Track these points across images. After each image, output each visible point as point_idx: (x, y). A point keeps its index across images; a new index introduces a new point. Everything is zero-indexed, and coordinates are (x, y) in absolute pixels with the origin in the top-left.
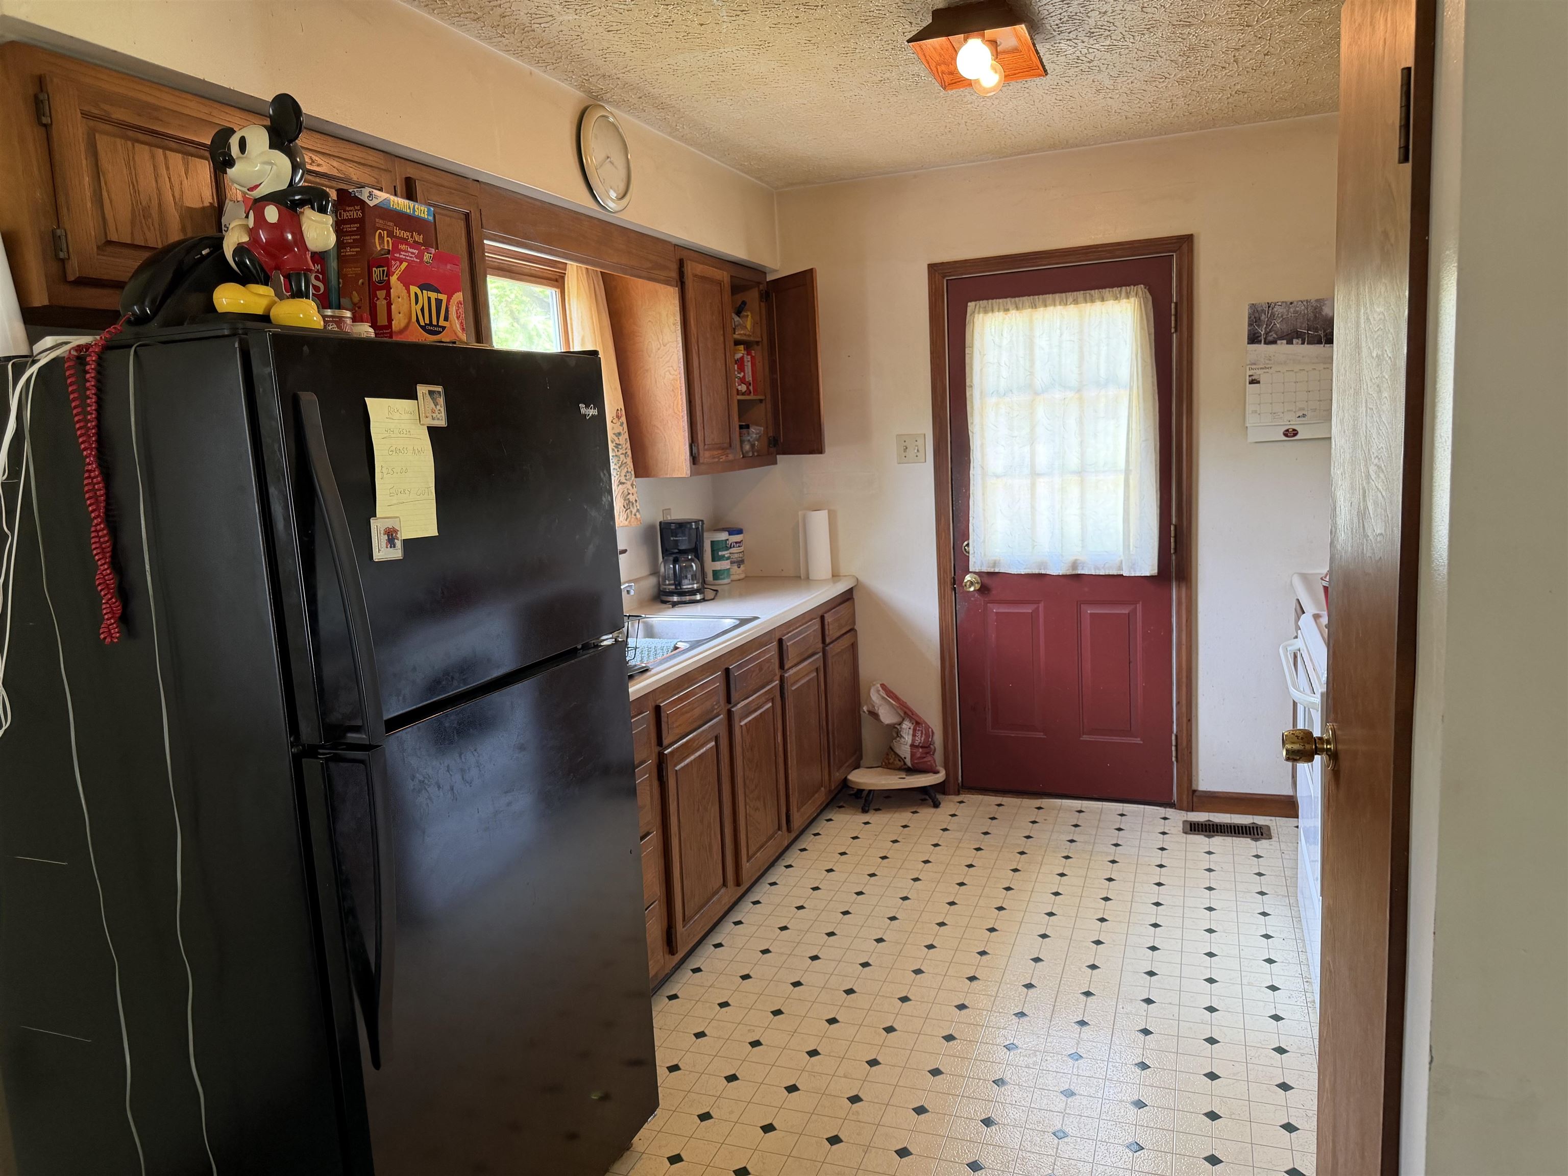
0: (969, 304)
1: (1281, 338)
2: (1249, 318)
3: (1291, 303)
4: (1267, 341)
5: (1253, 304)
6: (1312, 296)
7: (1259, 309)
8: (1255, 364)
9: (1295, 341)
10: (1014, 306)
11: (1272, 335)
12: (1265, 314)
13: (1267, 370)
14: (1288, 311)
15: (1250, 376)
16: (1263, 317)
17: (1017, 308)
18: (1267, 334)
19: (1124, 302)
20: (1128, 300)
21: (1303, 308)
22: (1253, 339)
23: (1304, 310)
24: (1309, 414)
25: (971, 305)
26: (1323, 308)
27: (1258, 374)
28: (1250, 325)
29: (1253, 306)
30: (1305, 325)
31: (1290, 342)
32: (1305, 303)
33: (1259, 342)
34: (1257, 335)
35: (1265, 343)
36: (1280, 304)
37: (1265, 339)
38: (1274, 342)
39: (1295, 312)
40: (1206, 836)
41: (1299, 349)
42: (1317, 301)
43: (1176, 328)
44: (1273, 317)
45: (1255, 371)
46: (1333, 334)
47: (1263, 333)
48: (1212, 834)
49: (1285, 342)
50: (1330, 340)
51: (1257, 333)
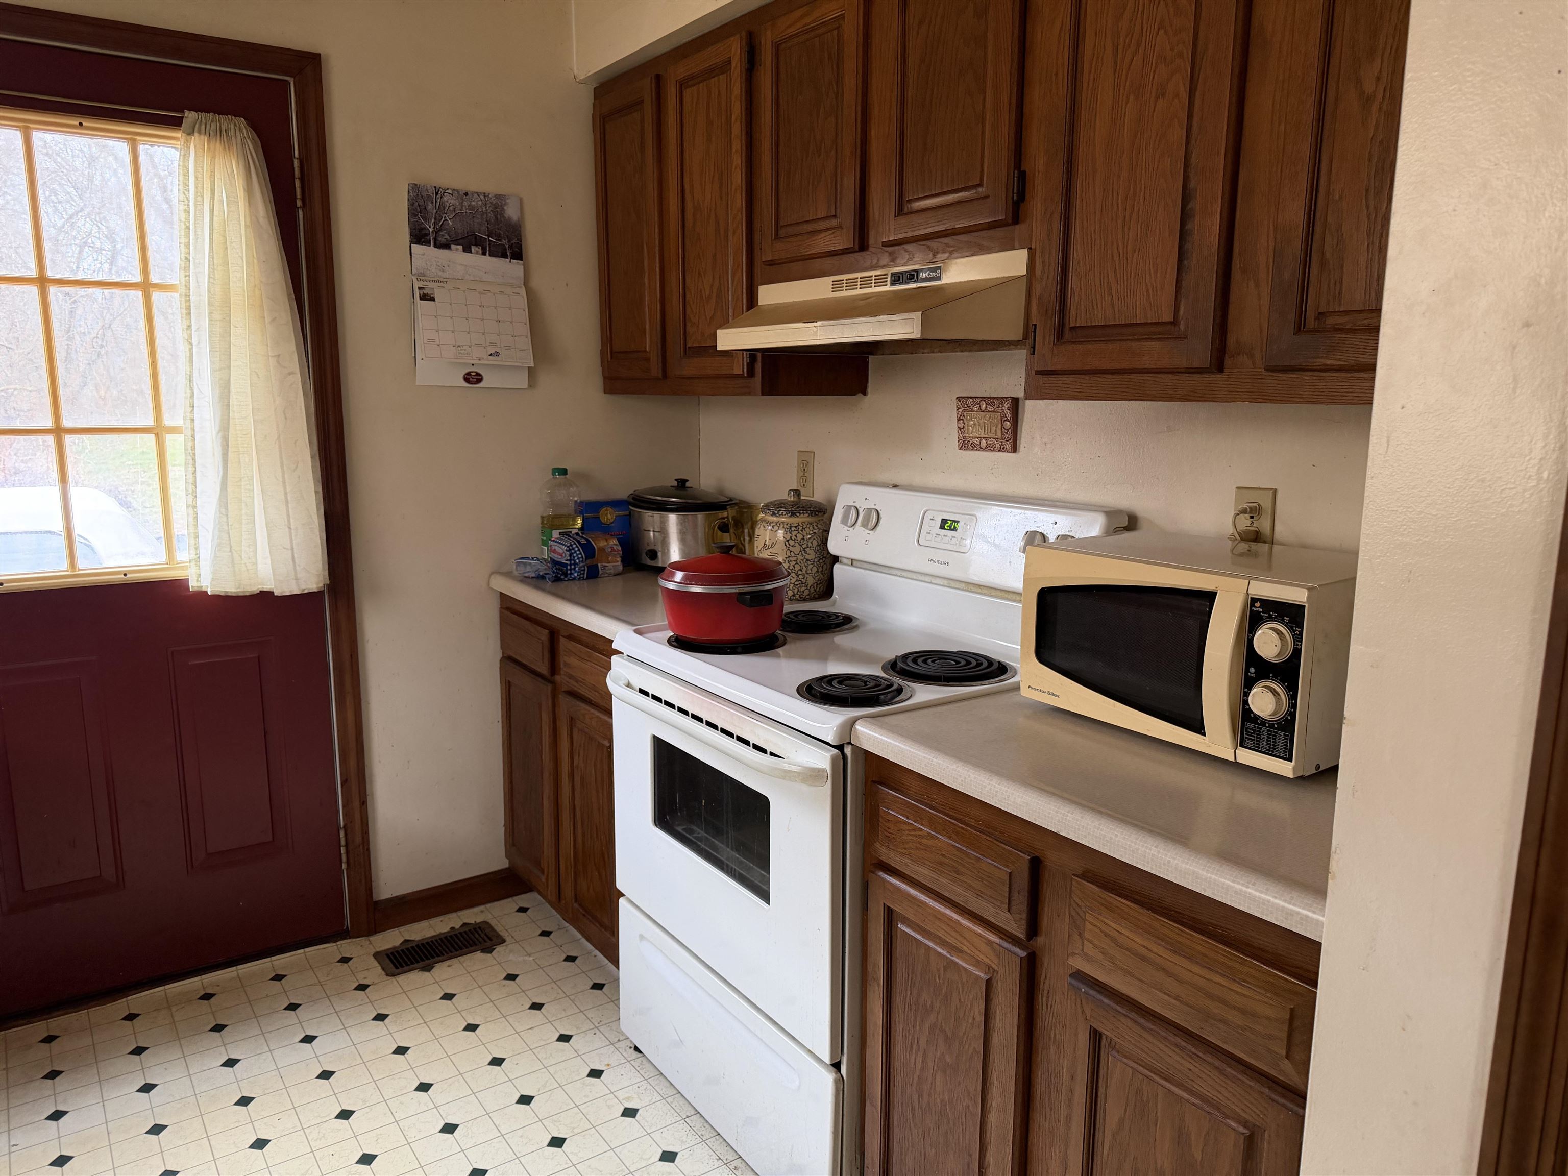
1: (457, 242)
2: (411, 204)
3: (466, 194)
4: (438, 242)
5: (416, 185)
6: (491, 188)
7: (424, 194)
8: (424, 273)
9: (473, 249)
11: (443, 236)
12: (432, 203)
13: (442, 284)
14: (461, 204)
15: (420, 288)
16: (430, 207)
18: (437, 232)
21: (480, 203)
22: (419, 237)
23: (481, 207)
24: (501, 353)
26: (505, 208)
27: (432, 288)
28: (412, 214)
29: (414, 187)
30: (484, 228)
31: (467, 249)
32: (482, 197)
33: (428, 243)
34: (424, 232)
35: (436, 246)
36: (450, 191)
37: (435, 240)
38: (446, 246)
39: (471, 207)
40: (422, 969)
41: (480, 263)
42: (498, 197)
43: (303, 200)
44: (441, 208)
45: (427, 284)
46: (520, 247)
47: (431, 230)
48: (427, 962)
49: (460, 247)
50: (517, 254)
51: (423, 229)
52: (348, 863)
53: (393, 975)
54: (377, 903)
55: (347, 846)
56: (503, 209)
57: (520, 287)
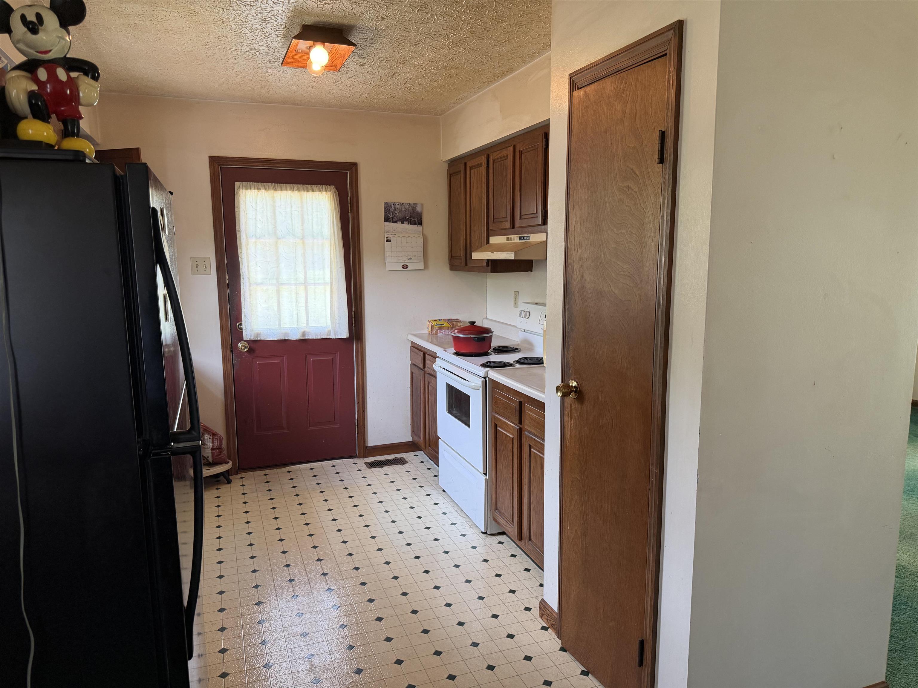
0: (236, 183)
1: (399, 221)
2: (385, 209)
3: (403, 204)
4: (393, 221)
6: (412, 202)
7: (389, 205)
8: (388, 232)
9: (405, 222)
10: (264, 188)
11: (395, 219)
13: (394, 236)
14: (401, 207)
15: (386, 238)
16: (391, 209)
17: (265, 189)
18: (393, 217)
19: (324, 193)
20: (326, 193)
21: (408, 207)
22: (387, 220)
24: (413, 258)
25: (237, 184)
26: (417, 208)
27: (390, 237)
28: (385, 212)
29: (386, 203)
30: (409, 215)
31: (403, 223)
32: (409, 205)
33: (390, 221)
34: (389, 218)
35: (392, 222)
36: (398, 203)
37: (392, 220)
38: (396, 222)
39: (405, 208)
41: (407, 227)
42: (413, 204)
43: (351, 210)
44: (395, 209)
45: (388, 236)
46: (421, 221)
47: (391, 217)
48: (380, 466)
49: (401, 222)
50: (420, 223)
52: (358, 431)
53: (370, 468)
54: (367, 447)
55: (358, 425)
56: (416, 208)
57: (420, 234)
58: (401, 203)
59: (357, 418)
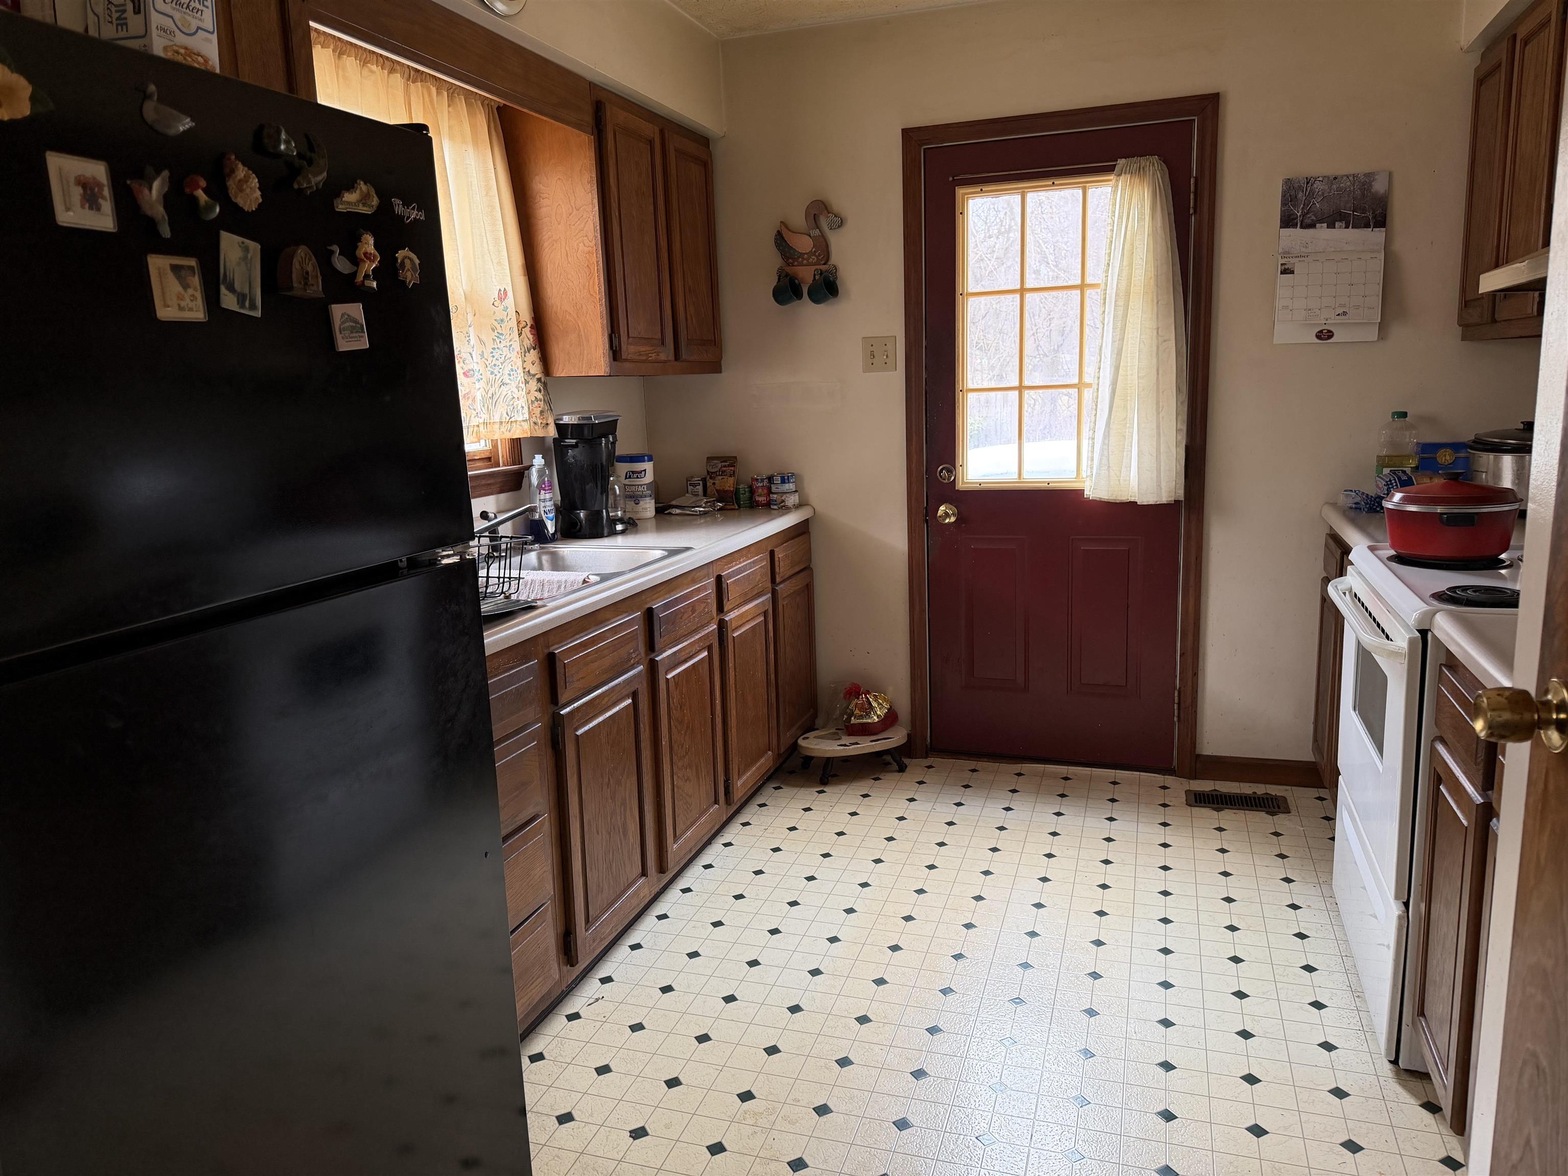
1: (1322, 221)
2: (1283, 196)
3: (1335, 178)
4: (1304, 224)
5: (1289, 179)
6: (1359, 167)
7: (1296, 185)
8: (1288, 253)
9: (1337, 224)
11: (1309, 217)
12: (1303, 191)
13: (1302, 258)
14: (1330, 188)
15: (1282, 265)
16: (1300, 195)
18: (1304, 215)
21: (1349, 183)
22: (1287, 222)
23: (1349, 186)
24: (1349, 311)
26: (1373, 183)
27: (1291, 262)
28: (1284, 204)
30: (1350, 205)
31: (1331, 226)
32: (1351, 178)
33: (1295, 226)
34: (1292, 217)
35: (1302, 227)
36: (1321, 179)
37: (1302, 222)
38: (1312, 226)
39: (1339, 189)
40: (1215, 809)
41: (1342, 235)
42: (1368, 175)
43: (1195, 207)
44: (1312, 194)
45: (1288, 259)
46: (1384, 216)
47: (1299, 214)
48: (1221, 806)
49: (1325, 225)
50: (1381, 221)
51: (1292, 214)
52: (1179, 717)
53: (1190, 806)
54: (1199, 756)
55: (1179, 704)
56: (1371, 186)
57: (1380, 250)
58: (1328, 177)
59: (1179, 688)
